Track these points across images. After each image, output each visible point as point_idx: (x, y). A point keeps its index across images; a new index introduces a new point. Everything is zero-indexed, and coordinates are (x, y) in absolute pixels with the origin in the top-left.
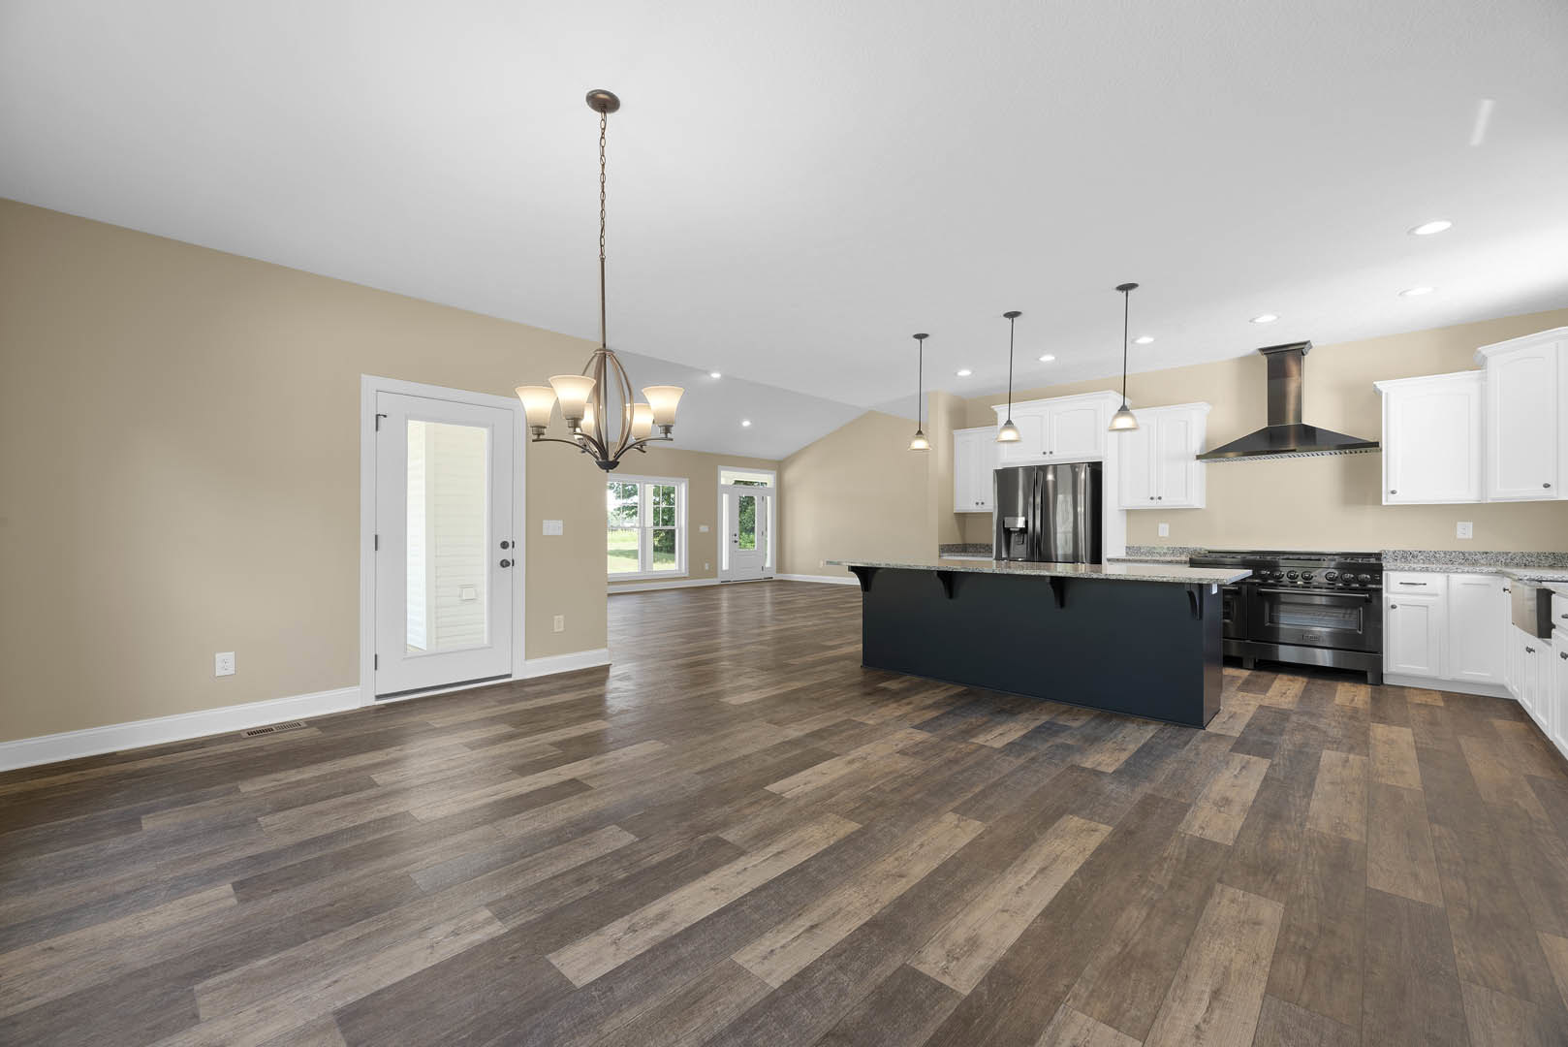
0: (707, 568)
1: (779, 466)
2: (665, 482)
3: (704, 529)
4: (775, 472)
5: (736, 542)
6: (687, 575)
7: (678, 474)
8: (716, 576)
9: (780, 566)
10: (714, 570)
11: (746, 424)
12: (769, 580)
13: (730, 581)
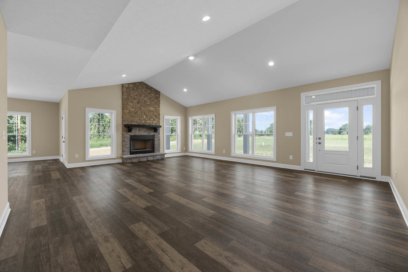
3: (289, 134)
13: (315, 171)
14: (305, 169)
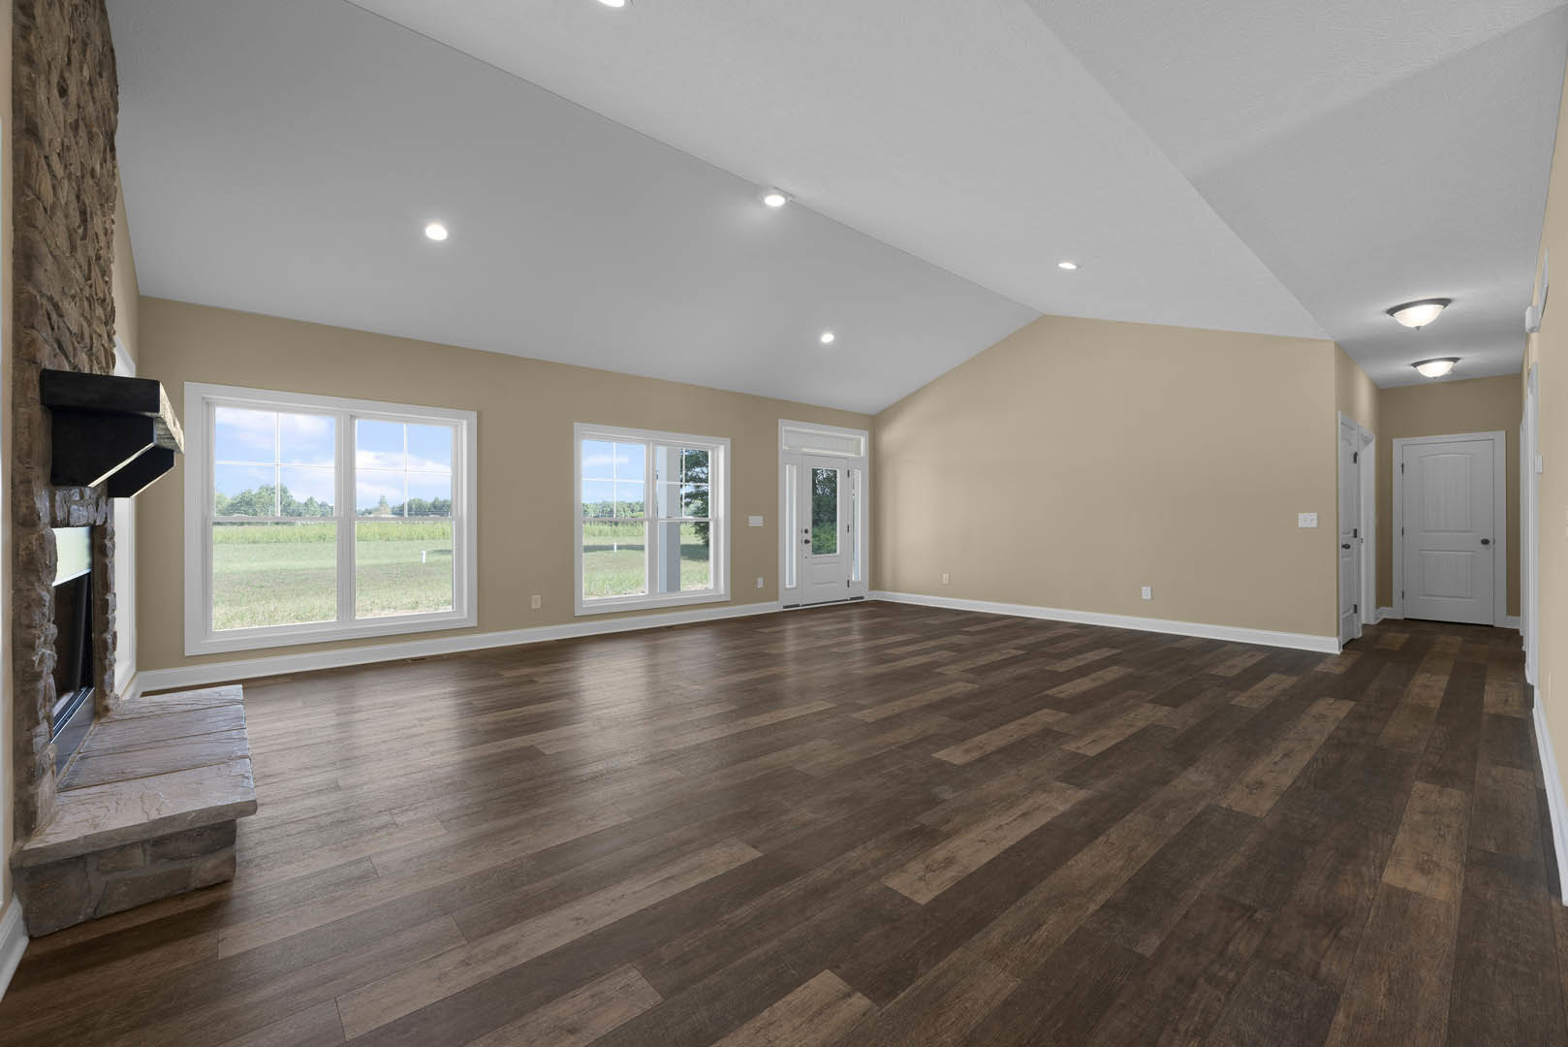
0: (760, 586)
1: (874, 423)
2: (695, 443)
3: (756, 521)
4: (867, 432)
5: (807, 542)
6: (728, 599)
7: (713, 431)
8: (774, 596)
9: (875, 579)
10: (772, 591)
11: (827, 338)
12: (858, 604)
13: (798, 606)
14: (785, 607)
